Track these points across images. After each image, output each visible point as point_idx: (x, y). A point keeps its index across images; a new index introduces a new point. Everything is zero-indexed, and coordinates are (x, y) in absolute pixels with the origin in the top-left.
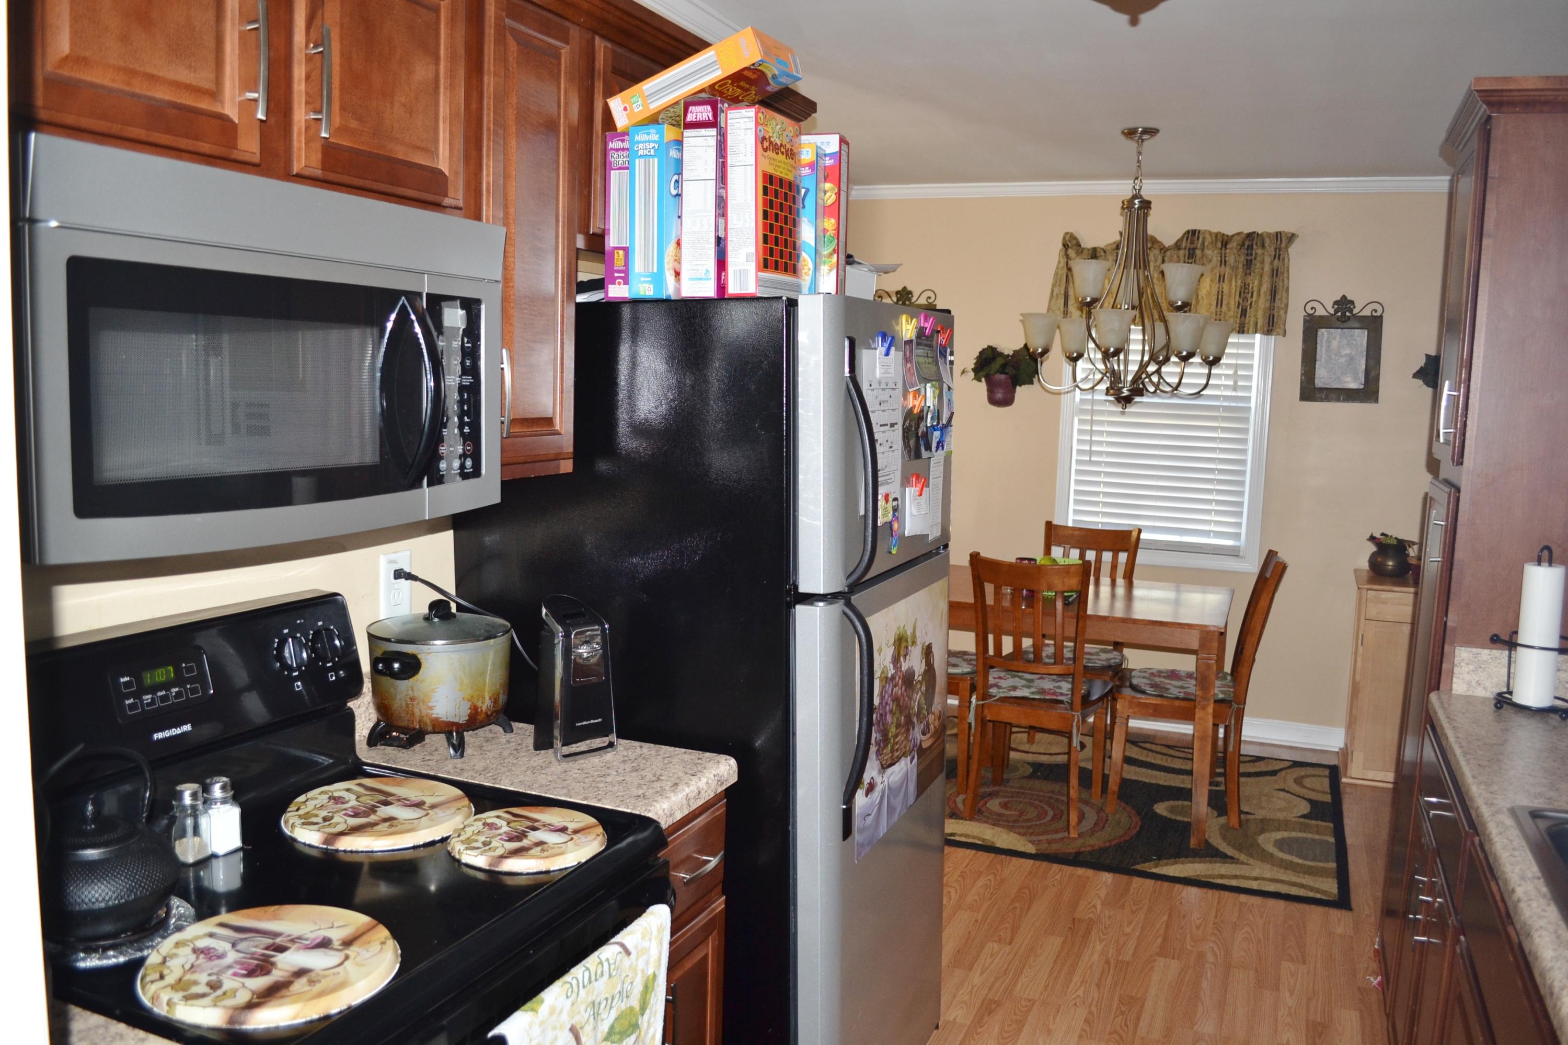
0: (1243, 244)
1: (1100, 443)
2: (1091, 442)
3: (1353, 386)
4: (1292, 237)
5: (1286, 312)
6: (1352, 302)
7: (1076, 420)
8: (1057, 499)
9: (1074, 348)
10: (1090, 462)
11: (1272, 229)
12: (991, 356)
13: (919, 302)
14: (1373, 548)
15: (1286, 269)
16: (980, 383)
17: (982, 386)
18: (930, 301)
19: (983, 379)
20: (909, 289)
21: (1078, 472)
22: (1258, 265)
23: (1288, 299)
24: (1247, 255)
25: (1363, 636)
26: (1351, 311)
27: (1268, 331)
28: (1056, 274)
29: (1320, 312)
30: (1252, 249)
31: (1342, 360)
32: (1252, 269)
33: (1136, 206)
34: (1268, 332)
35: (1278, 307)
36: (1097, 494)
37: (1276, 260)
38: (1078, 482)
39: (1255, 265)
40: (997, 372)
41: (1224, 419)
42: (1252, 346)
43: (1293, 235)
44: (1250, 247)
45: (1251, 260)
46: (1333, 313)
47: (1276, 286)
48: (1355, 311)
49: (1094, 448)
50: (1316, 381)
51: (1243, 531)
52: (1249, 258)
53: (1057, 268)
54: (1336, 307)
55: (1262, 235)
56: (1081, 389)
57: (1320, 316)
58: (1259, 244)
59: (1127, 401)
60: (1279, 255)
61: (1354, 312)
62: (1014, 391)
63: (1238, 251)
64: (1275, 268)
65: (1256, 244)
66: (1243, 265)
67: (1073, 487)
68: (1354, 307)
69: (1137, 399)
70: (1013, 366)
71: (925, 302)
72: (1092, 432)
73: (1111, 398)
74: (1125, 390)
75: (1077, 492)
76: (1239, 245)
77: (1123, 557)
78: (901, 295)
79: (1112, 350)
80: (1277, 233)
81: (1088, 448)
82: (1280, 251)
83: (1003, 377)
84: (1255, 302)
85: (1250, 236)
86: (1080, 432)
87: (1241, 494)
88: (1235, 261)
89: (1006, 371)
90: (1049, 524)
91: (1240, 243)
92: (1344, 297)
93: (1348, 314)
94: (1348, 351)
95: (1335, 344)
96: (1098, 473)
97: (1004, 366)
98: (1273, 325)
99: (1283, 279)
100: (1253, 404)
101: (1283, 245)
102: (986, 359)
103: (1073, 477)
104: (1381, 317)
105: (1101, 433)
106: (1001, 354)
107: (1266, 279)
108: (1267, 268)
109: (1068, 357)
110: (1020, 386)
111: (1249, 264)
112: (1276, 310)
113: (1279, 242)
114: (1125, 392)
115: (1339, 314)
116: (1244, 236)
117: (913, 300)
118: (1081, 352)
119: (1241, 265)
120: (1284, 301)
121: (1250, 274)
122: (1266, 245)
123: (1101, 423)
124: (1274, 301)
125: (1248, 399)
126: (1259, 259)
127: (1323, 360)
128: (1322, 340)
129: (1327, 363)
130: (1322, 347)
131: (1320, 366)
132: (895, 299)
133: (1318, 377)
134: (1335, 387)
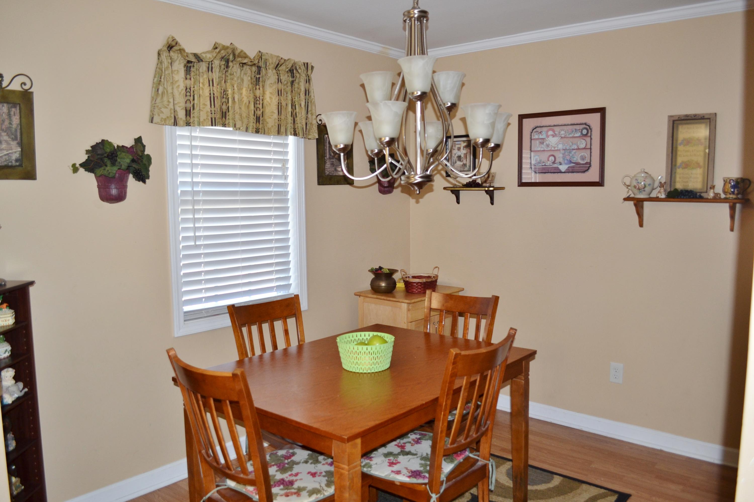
1: (199, 229)
7: (180, 210)
8: (172, 285)
10: (194, 246)
13: (10, 88)
14: (372, 276)
15: (312, 90)
16: (90, 178)
18: (26, 87)
22: (296, 85)
30: (293, 73)
31: (337, 156)
32: (293, 89)
33: (416, 16)
37: (308, 83)
41: (276, 201)
42: (286, 145)
43: (312, 66)
44: (292, 71)
45: (293, 81)
47: (308, 102)
49: (196, 234)
50: (326, 171)
51: (293, 281)
52: (292, 79)
60: (309, 80)
64: (307, 89)
65: (295, 70)
67: (182, 271)
71: (18, 88)
72: (194, 220)
81: (191, 234)
82: (308, 77)
84: (299, 113)
88: (285, 81)
96: (199, 255)
99: (311, 97)
101: (310, 71)
105: (198, 220)
107: (304, 96)
108: (303, 88)
110: (132, 181)
112: (308, 119)
113: (306, 70)
117: (4, 84)
119: (290, 84)
120: (314, 114)
122: (301, 71)
123: (199, 211)
124: (307, 113)
125: (287, 185)
126: (297, 81)
127: (328, 156)
128: (326, 142)
129: (330, 158)
130: (327, 147)
131: (326, 160)
133: (326, 168)
134: (334, 175)
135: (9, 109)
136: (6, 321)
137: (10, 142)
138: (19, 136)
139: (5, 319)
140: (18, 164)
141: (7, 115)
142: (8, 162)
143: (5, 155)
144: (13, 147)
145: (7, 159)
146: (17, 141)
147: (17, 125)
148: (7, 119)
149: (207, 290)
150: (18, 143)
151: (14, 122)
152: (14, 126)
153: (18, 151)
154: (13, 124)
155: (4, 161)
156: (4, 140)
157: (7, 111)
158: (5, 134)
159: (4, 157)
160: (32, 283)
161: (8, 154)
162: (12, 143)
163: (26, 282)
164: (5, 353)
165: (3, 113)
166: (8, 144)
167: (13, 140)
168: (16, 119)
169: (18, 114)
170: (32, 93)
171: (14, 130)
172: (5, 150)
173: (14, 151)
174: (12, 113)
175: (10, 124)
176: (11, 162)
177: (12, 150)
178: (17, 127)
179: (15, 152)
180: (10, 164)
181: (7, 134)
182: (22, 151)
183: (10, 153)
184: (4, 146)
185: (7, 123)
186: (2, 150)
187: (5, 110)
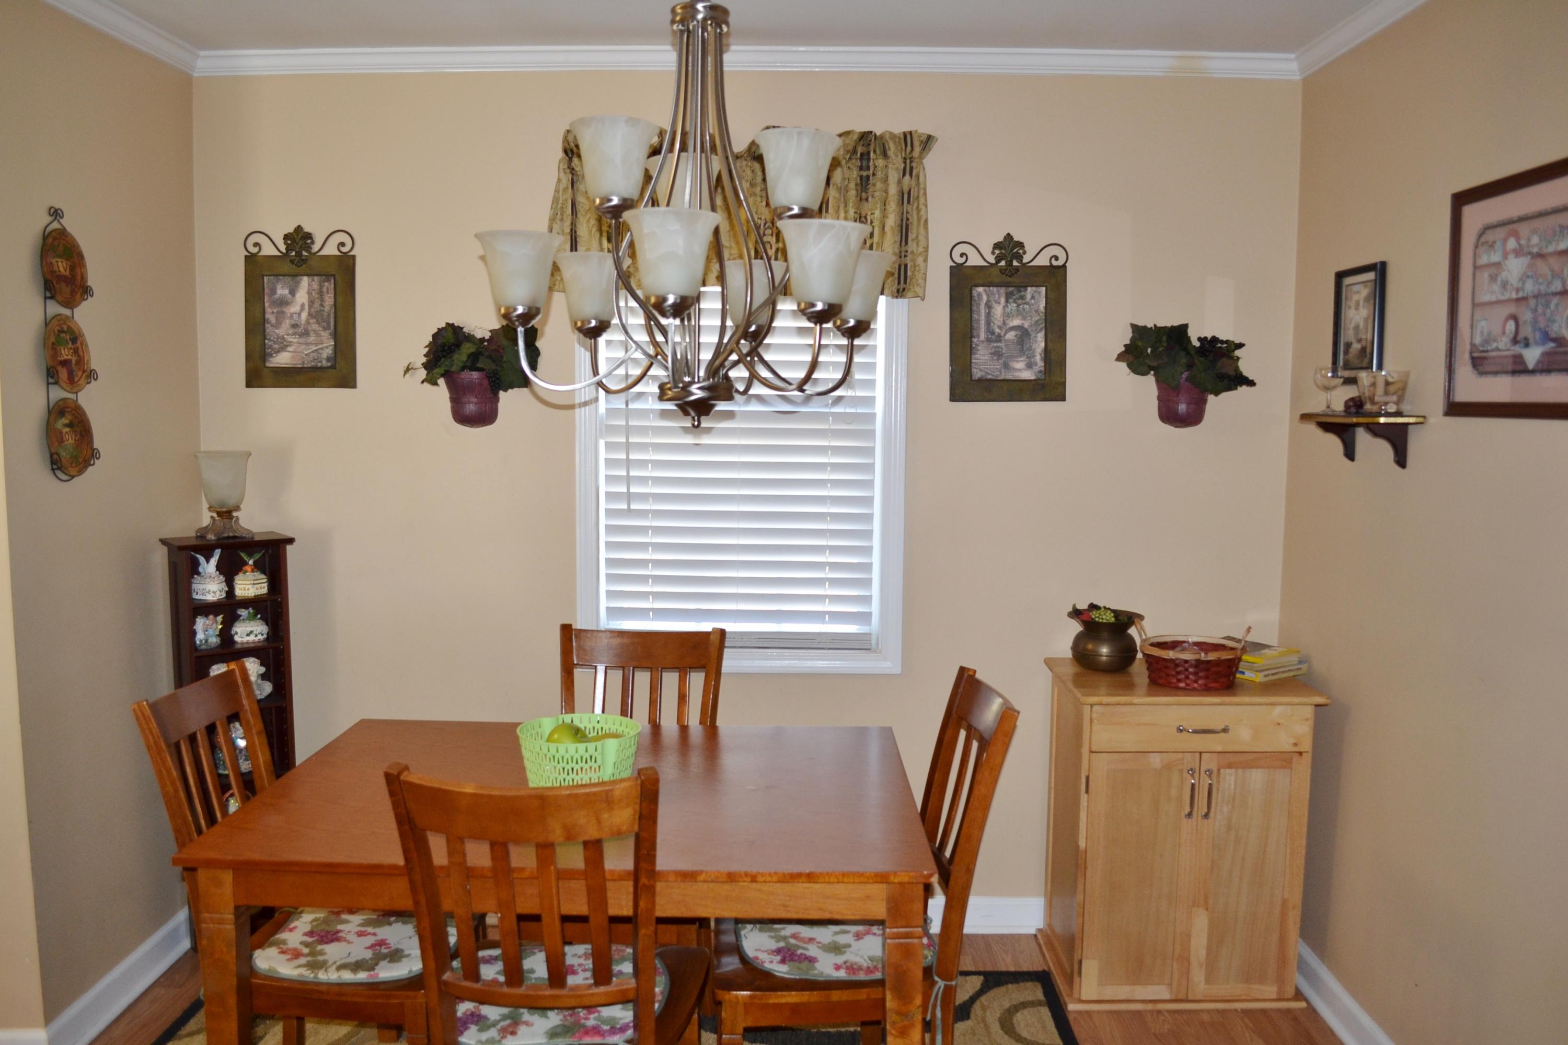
0: (854, 151)
1: (643, 480)
2: (629, 480)
3: (1028, 375)
4: (928, 141)
5: (926, 260)
6: (1021, 245)
7: (602, 443)
8: (578, 577)
9: (590, 311)
10: (629, 512)
11: (898, 130)
12: (452, 341)
13: (324, 252)
15: (922, 192)
16: (435, 388)
17: (441, 392)
18: (344, 250)
19: (441, 381)
20: (307, 229)
21: (610, 529)
22: (879, 185)
23: (927, 238)
24: (861, 168)
25: (1088, 778)
26: (1019, 257)
27: (898, 291)
28: (555, 200)
29: (975, 260)
30: (869, 159)
31: (1011, 335)
32: (870, 193)
33: (700, 16)
34: (900, 293)
35: (912, 252)
36: (643, 563)
37: (907, 176)
38: (610, 545)
39: (874, 185)
40: (463, 369)
41: (837, 434)
43: (929, 137)
44: (865, 156)
45: (868, 177)
46: (993, 261)
47: (908, 219)
48: (1026, 259)
49: (634, 489)
50: (974, 371)
51: (875, 608)
52: (864, 174)
53: (557, 191)
54: (997, 252)
55: (882, 137)
56: (608, 391)
57: (975, 268)
58: (878, 152)
59: (702, 408)
60: (911, 169)
61: (1025, 261)
62: (497, 399)
63: (847, 162)
64: (906, 189)
65: (875, 152)
66: (856, 185)
67: (603, 555)
68: (1025, 253)
69: (721, 406)
70: (490, 357)
71: (334, 252)
72: (628, 463)
73: (670, 406)
74: (694, 388)
75: (610, 562)
76: (848, 152)
77: (697, 680)
78: (293, 240)
79: (671, 299)
80: (905, 134)
81: (623, 489)
82: (911, 162)
83: (475, 375)
84: (878, 244)
85: (865, 137)
86: (610, 463)
87: (868, 550)
88: (844, 179)
89: (479, 365)
90: (567, 630)
91: (850, 148)
92: (1009, 237)
93: (1015, 263)
94: (1016, 322)
95: (998, 310)
96: (643, 530)
97: (474, 357)
98: (905, 282)
99: (918, 207)
100: (879, 408)
101: (917, 150)
102: (443, 346)
103: (603, 538)
104: (1064, 266)
105: (643, 464)
106: (469, 338)
107: (892, 206)
108: (893, 190)
109: (580, 330)
110: (506, 390)
111: (864, 183)
112: (910, 256)
113: (909, 148)
114: (697, 393)
115: (1003, 263)
116: (855, 137)
117: (315, 248)
118: (605, 318)
119: (852, 185)
120: (922, 243)
121: (867, 200)
122: (891, 153)
123: (643, 447)
124: (906, 243)
125: (870, 401)
127: (983, 336)
128: (979, 305)
129: (988, 340)
130: (979, 315)
131: (977, 345)
132: (283, 248)
133: (976, 364)
134: (1002, 377)
135: (320, 284)
136: (245, 589)
137: (320, 332)
138: (332, 324)
139: (244, 586)
140: (329, 364)
141: (318, 294)
142: (316, 361)
143: (313, 352)
144: (324, 339)
145: (316, 357)
146: (330, 331)
147: (331, 307)
148: (318, 298)
149: (658, 596)
150: (330, 334)
151: (327, 303)
152: (327, 309)
153: (331, 345)
154: (325, 305)
155: (311, 361)
156: (314, 331)
157: (318, 288)
158: (315, 320)
159: (312, 355)
160: (291, 541)
161: (316, 350)
162: (323, 333)
163: (285, 538)
164: (248, 635)
165: (313, 290)
166: (318, 335)
167: (325, 329)
168: (330, 297)
169: (332, 291)
170: (354, 257)
171: (326, 314)
172: (314, 344)
173: (325, 345)
174: (325, 290)
175: (322, 305)
176: (321, 362)
177: (322, 344)
178: (330, 311)
179: (327, 347)
180: (319, 365)
181: (317, 320)
182: (335, 345)
183: (320, 349)
184: (312, 338)
185: (317, 305)
186: (307, 344)
187: (315, 286)
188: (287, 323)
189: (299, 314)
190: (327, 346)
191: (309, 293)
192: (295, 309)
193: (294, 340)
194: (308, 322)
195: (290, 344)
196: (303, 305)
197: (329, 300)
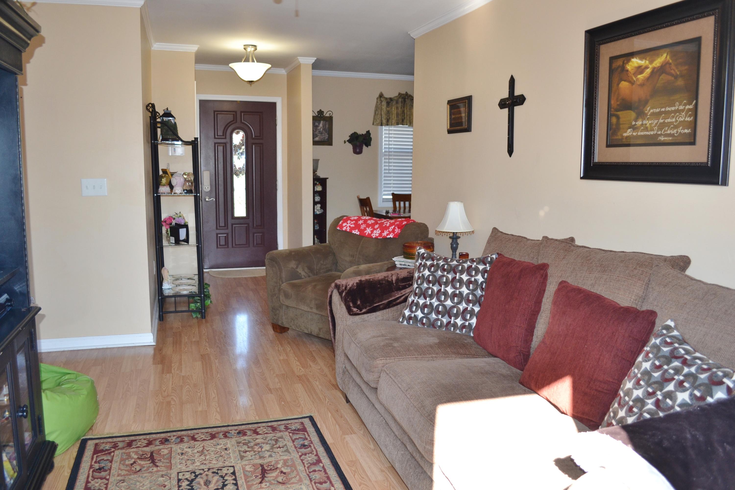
1: (391, 166)
7: (384, 158)
8: (378, 187)
10: (388, 173)
12: (355, 136)
13: (326, 116)
17: (351, 147)
18: (331, 115)
19: (351, 144)
20: (322, 110)
21: (385, 176)
36: (391, 184)
40: (356, 142)
62: (363, 148)
67: (383, 182)
72: (389, 162)
78: (320, 113)
81: (387, 168)
86: (385, 162)
96: (391, 177)
103: (383, 179)
106: (359, 135)
117: (324, 114)
123: (392, 159)
132: (317, 114)
152: (327, 128)
160: (328, 178)
167: (326, 132)
170: (332, 117)
175: (325, 127)
184: (323, 135)
185: (324, 127)
186: (322, 136)
187: (324, 123)
188: (317, 131)
189: (320, 129)
190: (326, 136)
191: (323, 124)
192: (319, 128)
193: (319, 135)
194: (322, 131)
195: (318, 136)
196: (321, 127)
197: (327, 126)
